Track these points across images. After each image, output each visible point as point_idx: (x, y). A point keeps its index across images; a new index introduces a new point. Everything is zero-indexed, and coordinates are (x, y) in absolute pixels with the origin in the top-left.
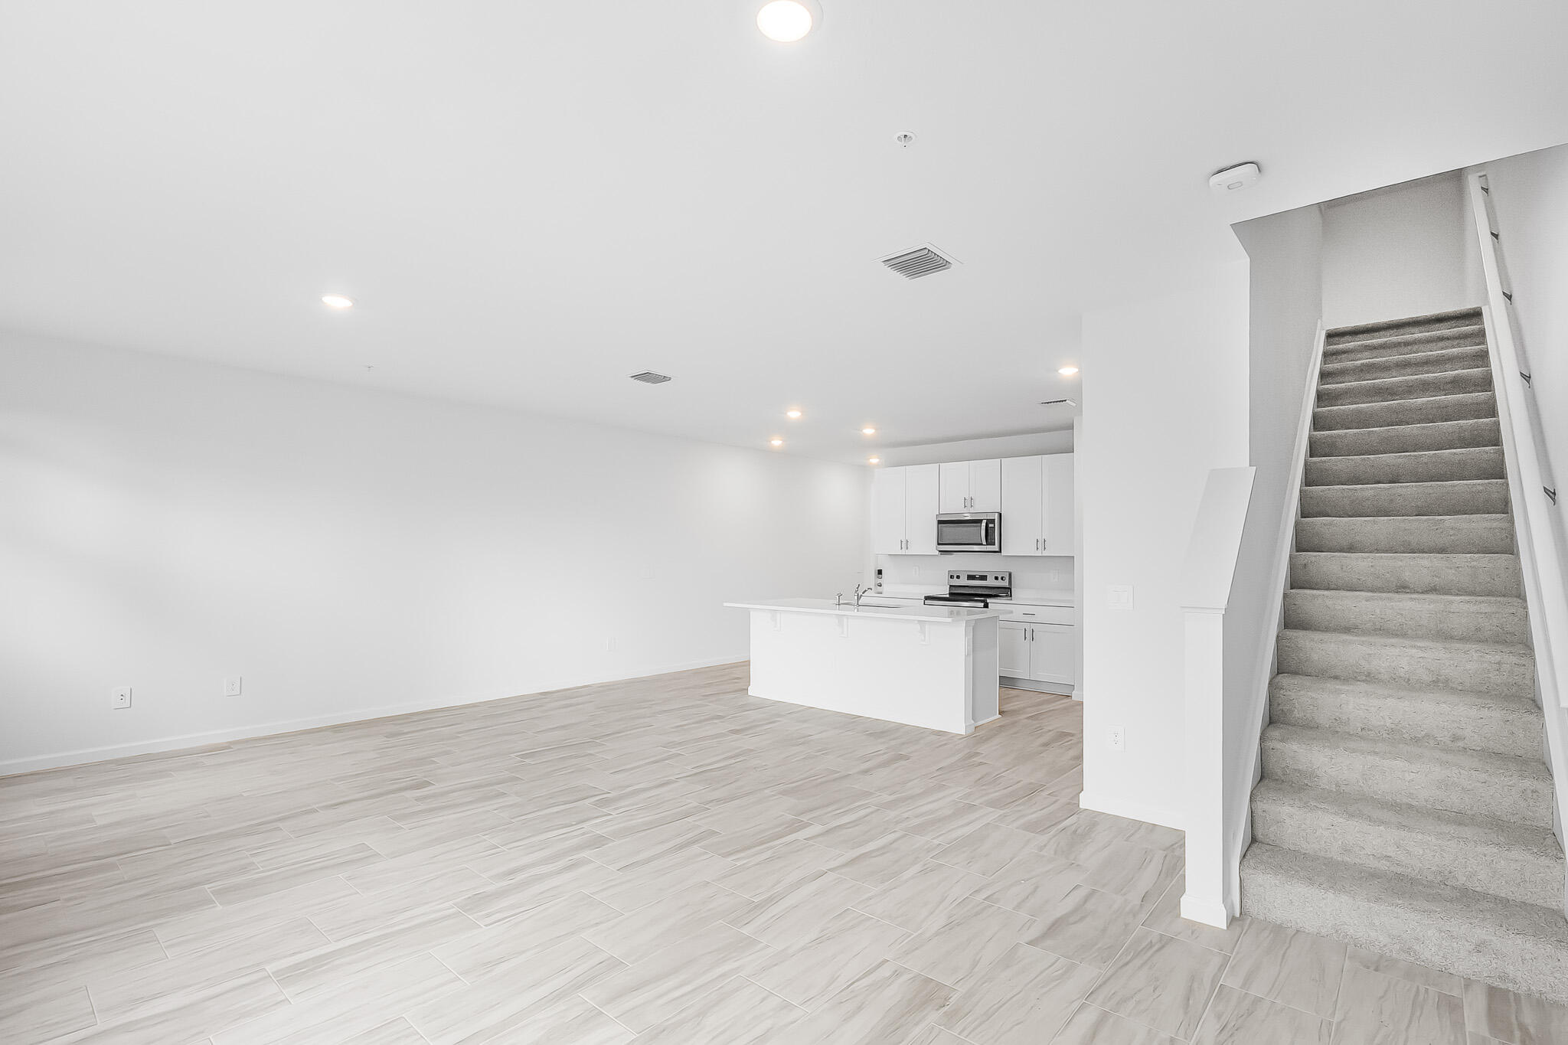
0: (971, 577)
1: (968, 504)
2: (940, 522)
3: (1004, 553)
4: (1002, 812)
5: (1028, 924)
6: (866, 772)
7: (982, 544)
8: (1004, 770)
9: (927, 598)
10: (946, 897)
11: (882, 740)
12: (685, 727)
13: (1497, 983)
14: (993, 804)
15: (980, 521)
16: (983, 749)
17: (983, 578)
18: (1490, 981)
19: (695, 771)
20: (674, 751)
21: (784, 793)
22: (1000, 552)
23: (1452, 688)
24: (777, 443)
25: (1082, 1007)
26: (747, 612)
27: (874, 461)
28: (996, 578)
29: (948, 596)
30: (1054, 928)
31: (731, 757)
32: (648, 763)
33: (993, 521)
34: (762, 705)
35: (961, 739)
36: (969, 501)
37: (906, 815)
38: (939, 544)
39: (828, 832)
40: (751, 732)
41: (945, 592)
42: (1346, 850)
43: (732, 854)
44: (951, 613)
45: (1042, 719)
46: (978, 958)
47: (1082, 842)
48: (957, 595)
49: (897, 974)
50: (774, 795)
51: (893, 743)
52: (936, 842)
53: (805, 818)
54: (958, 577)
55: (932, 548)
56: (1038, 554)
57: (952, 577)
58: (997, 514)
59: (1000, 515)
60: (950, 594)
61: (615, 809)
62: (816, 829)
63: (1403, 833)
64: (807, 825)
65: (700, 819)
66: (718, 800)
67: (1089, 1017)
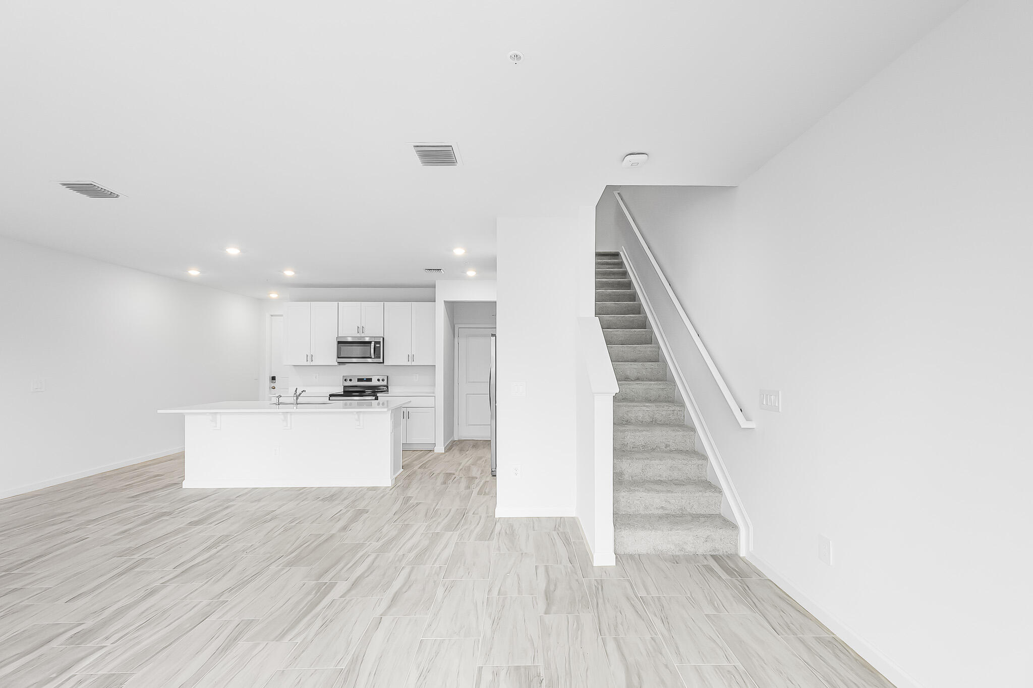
0: (359, 380)
1: (360, 330)
2: (339, 343)
3: (385, 364)
4: (458, 532)
5: (535, 602)
6: (344, 528)
7: (371, 358)
8: (435, 504)
9: (331, 395)
10: (476, 602)
11: (336, 502)
12: (132, 531)
13: (713, 553)
14: (448, 528)
15: (370, 343)
16: (410, 493)
17: (370, 380)
18: (710, 553)
19: (179, 570)
20: (137, 557)
21: (291, 564)
22: (383, 363)
23: (658, 424)
24: (194, 273)
25: (604, 641)
26: (182, 416)
27: (274, 295)
28: (379, 380)
29: (343, 393)
30: (548, 596)
31: (209, 548)
32: (112, 578)
33: (379, 343)
34: (202, 495)
35: (391, 489)
36: (361, 329)
37: (401, 553)
38: (338, 358)
39: (354, 585)
40: (214, 519)
41: (340, 390)
42: (646, 508)
43: (285, 634)
44: (346, 404)
45: (428, 467)
46: (530, 638)
47: (515, 539)
48: (348, 392)
49: (496, 674)
50: (283, 569)
51: (346, 502)
52: (437, 565)
53: (326, 579)
54: (351, 380)
55: (333, 361)
56: (409, 364)
57: (345, 380)
58: (382, 338)
59: (383, 339)
60: (344, 392)
61: (107, 638)
62: (341, 587)
63: (669, 495)
64: (332, 586)
65: (224, 615)
66: (230, 590)
67: (611, 646)
